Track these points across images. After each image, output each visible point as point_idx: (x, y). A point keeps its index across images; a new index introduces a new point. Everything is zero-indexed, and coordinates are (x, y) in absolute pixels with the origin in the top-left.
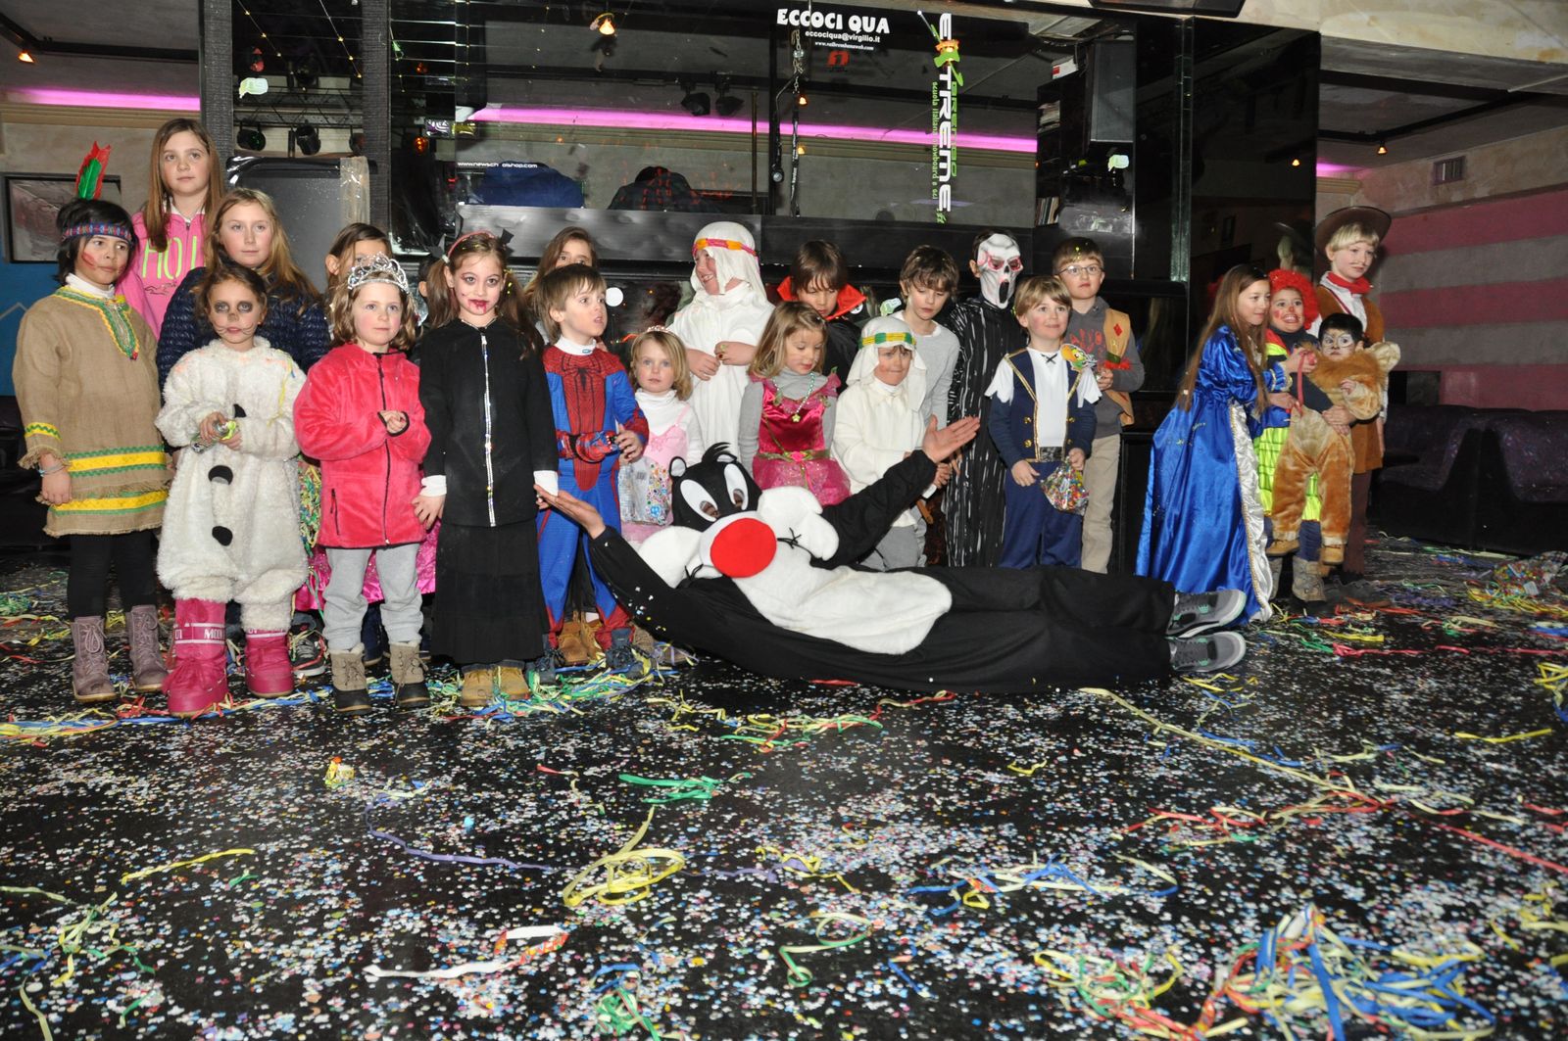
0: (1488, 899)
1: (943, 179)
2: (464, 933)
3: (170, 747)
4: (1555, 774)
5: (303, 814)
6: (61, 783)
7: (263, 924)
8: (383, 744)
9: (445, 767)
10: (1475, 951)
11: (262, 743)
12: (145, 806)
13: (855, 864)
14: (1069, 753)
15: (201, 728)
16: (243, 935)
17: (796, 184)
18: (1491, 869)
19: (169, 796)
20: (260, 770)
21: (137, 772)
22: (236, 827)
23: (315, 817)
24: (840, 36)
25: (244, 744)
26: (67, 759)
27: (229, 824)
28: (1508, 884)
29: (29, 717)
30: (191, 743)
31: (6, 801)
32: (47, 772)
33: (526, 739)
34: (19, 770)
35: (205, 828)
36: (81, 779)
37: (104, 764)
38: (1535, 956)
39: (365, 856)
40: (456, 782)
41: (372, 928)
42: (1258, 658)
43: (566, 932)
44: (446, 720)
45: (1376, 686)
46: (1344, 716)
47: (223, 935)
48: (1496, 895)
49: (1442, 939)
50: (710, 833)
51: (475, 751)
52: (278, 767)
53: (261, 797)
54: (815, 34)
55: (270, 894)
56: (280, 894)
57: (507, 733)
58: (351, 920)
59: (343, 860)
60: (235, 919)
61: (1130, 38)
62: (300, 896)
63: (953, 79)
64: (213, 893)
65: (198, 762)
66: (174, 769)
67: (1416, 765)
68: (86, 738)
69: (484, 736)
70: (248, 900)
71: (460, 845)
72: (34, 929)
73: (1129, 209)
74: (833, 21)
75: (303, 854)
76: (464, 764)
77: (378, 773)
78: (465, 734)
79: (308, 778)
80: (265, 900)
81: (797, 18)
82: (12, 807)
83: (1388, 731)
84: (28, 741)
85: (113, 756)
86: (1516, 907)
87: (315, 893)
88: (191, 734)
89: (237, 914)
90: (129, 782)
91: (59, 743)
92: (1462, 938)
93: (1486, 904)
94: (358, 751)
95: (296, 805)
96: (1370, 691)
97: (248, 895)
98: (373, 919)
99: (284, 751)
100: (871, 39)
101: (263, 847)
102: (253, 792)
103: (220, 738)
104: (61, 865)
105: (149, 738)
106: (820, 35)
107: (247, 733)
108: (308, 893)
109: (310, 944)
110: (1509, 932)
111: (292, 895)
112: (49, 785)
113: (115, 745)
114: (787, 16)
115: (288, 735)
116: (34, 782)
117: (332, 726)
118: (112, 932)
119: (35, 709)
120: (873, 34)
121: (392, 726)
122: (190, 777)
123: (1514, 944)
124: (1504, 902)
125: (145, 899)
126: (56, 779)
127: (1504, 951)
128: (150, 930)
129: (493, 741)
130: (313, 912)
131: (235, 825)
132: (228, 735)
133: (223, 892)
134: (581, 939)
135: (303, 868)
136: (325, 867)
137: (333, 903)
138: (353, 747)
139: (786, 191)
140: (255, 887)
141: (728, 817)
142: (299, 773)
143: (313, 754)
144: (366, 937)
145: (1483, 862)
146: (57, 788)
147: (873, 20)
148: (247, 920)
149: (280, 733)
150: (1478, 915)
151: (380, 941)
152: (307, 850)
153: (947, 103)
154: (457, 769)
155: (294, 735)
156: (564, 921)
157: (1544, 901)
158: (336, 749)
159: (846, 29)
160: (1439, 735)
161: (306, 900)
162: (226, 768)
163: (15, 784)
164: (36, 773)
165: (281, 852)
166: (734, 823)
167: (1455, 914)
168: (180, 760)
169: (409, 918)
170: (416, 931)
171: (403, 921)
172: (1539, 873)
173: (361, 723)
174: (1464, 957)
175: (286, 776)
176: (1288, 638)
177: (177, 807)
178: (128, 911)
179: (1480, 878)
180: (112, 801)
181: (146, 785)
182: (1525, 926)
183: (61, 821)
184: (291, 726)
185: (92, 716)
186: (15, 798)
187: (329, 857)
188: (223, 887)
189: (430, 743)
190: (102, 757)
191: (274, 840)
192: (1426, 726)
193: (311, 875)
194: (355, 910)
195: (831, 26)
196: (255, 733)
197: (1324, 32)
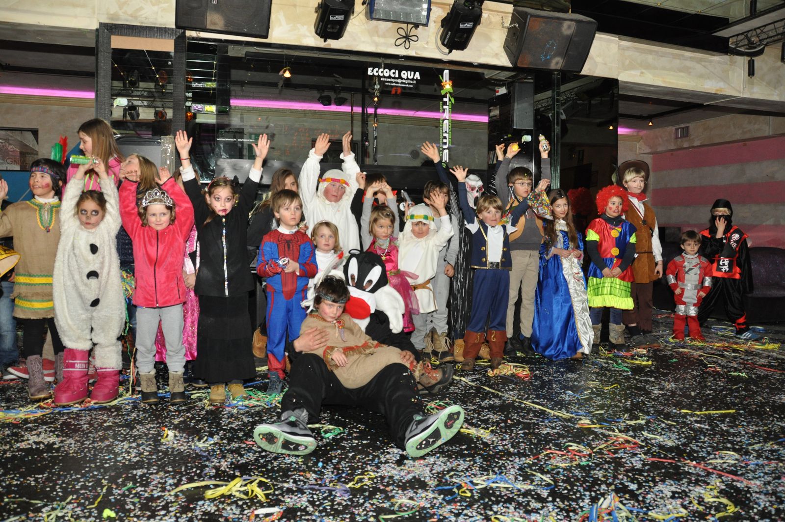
0: (691, 488)
1: (445, 147)
2: (235, 512)
3: (82, 422)
4: (725, 429)
5: (152, 455)
6: (31, 442)
7: (140, 509)
8: (185, 420)
9: (216, 432)
10: (684, 512)
11: (126, 420)
12: (74, 452)
13: (410, 477)
14: (506, 422)
15: (95, 413)
16: (132, 515)
17: (376, 148)
18: (693, 474)
19: (85, 448)
20: (127, 434)
21: (67, 435)
22: (121, 463)
23: (158, 457)
24: (397, 80)
25: (117, 421)
26: (32, 430)
27: (117, 461)
28: (700, 481)
29: (8, 408)
30: (91, 420)
31: (5, 452)
32: (23, 436)
33: (252, 417)
34: (8, 435)
35: (106, 463)
36: (40, 439)
37: (51, 431)
38: (710, 514)
39: (184, 475)
40: (222, 439)
41: (191, 510)
42: (593, 373)
43: (282, 511)
44: (213, 408)
45: (647, 386)
46: (632, 402)
47: (123, 515)
48: (695, 486)
49: (670, 507)
50: (343, 462)
51: (229, 423)
52: (135, 432)
53: (130, 447)
54: (386, 80)
55: (141, 495)
56: (146, 495)
57: (243, 414)
58: (182, 507)
59: (174, 478)
60: (127, 507)
61: (532, 81)
62: (156, 496)
63: (450, 100)
64: (114, 495)
65: (97, 431)
66: (86, 434)
67: (663, 425)
68: (39, 418)
69: (232, 416)
70: (132, 498)
71: (227, 470)
72: (31, 515)
73: (531, 161)
74: (394, 73)
75: (154, 475)
76: (224, 430)
77: (184, 435)
78: (223, 415)
79: (151, 438)
80: (139, 497)
81: (377, 72)
82: (9, 455)
83: (652, 409)
84: (10, 420)
85: (54, 428)
86: (703, 492)
87: (163, 494)
88: (91, 416)
89: (128, 505)
90: (65, 441)
91: (26, 421)
92: (679, 506)
93: (690, 491)
94: (173, 424)
95: (147, 451)
96: (644, 389)
97: (131, 496)
98: (192, 506)
99: (138, 424)
100: (411, 82)
101: (135, 472)
102: (126, 445)
103: (105, 418)
104: (38, 483)
105: (70, 418)
106: (388, 80)
107: (118, 415)
108: (160, 494)
109: (164, 518)
110: (699, 503)
111: (152, 495)
112: (25, 443)
113: (54, 422)
114: (372, 71)
115: (138, 416)
116: (17, 441)
117: (159, 411)
118: (70, 515)
119: (10, 403)
120: (413, 79)
121: (188, 411)
122: (94, 438)
123: (701, 508)
124: (698, 489)
125: (82, 498)
126: (28, 440)
127: (697, 512)
128: (87, 514)
129: (237, 418)
130: (163, 503)
131: (120, 462)
132: (109, 416)
133: (119, 494)
134: (288, 514)
135: (155, 482)
136: (166, 482)
137: (172, 499)
138: (170, 422)
139: (371, 151)
140: (134, 492)
141: (351, 455)
142: (146, 435)
143: (152, 426)
144: (190, 515)
145: (690, 471)
146: (29, 444)
147: (413, 73)
148: (133, 508)
149: (134, 415)
150: (687, 496)
151: (196, 516)
152: (156, 473)
153: (447, 111)
154: (221, 433)
155: (141, 416)
156: (280, 505)
157: (715, 489)
158: (163, 423)
159: (400, 77)
160: (674, 411)
161: (159, 497)
162: (111, 433)
163: (8, 442)
164: (18, 437)
165: (144, 475)
166: (354, 457)
167: (677, 495)
168: (87, 429)
169: (208, 505)
170: (212, 511)
171: (206, 507)
172: (714, 476)
173: (172, 410)
174: (680, 515)
175: (140, 437)
176: (607, 363)
177: (90, 453)
178: (75, 505)
179: (688, 478)
180: (58, 450)
181: (73, 442)
182: (706, 500)
183: (34, 461)
184: (139, 411)
185: (40, 407)
186: (9, 450)
187: (167, 477)
188: (119, 492)
189: (207, 419)
190: (49, 428)
191: (139, 469)
192: (669, 406)
193: (160, 486)
194: (183, 502)
195: (393, 76)
196: (122, 415)
197: (620, 79)
